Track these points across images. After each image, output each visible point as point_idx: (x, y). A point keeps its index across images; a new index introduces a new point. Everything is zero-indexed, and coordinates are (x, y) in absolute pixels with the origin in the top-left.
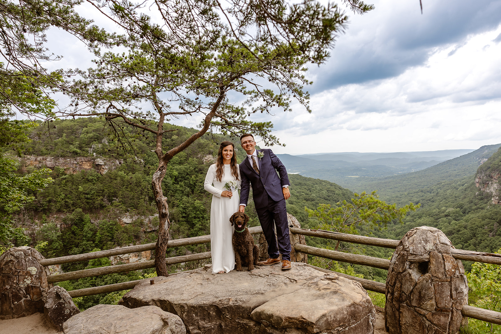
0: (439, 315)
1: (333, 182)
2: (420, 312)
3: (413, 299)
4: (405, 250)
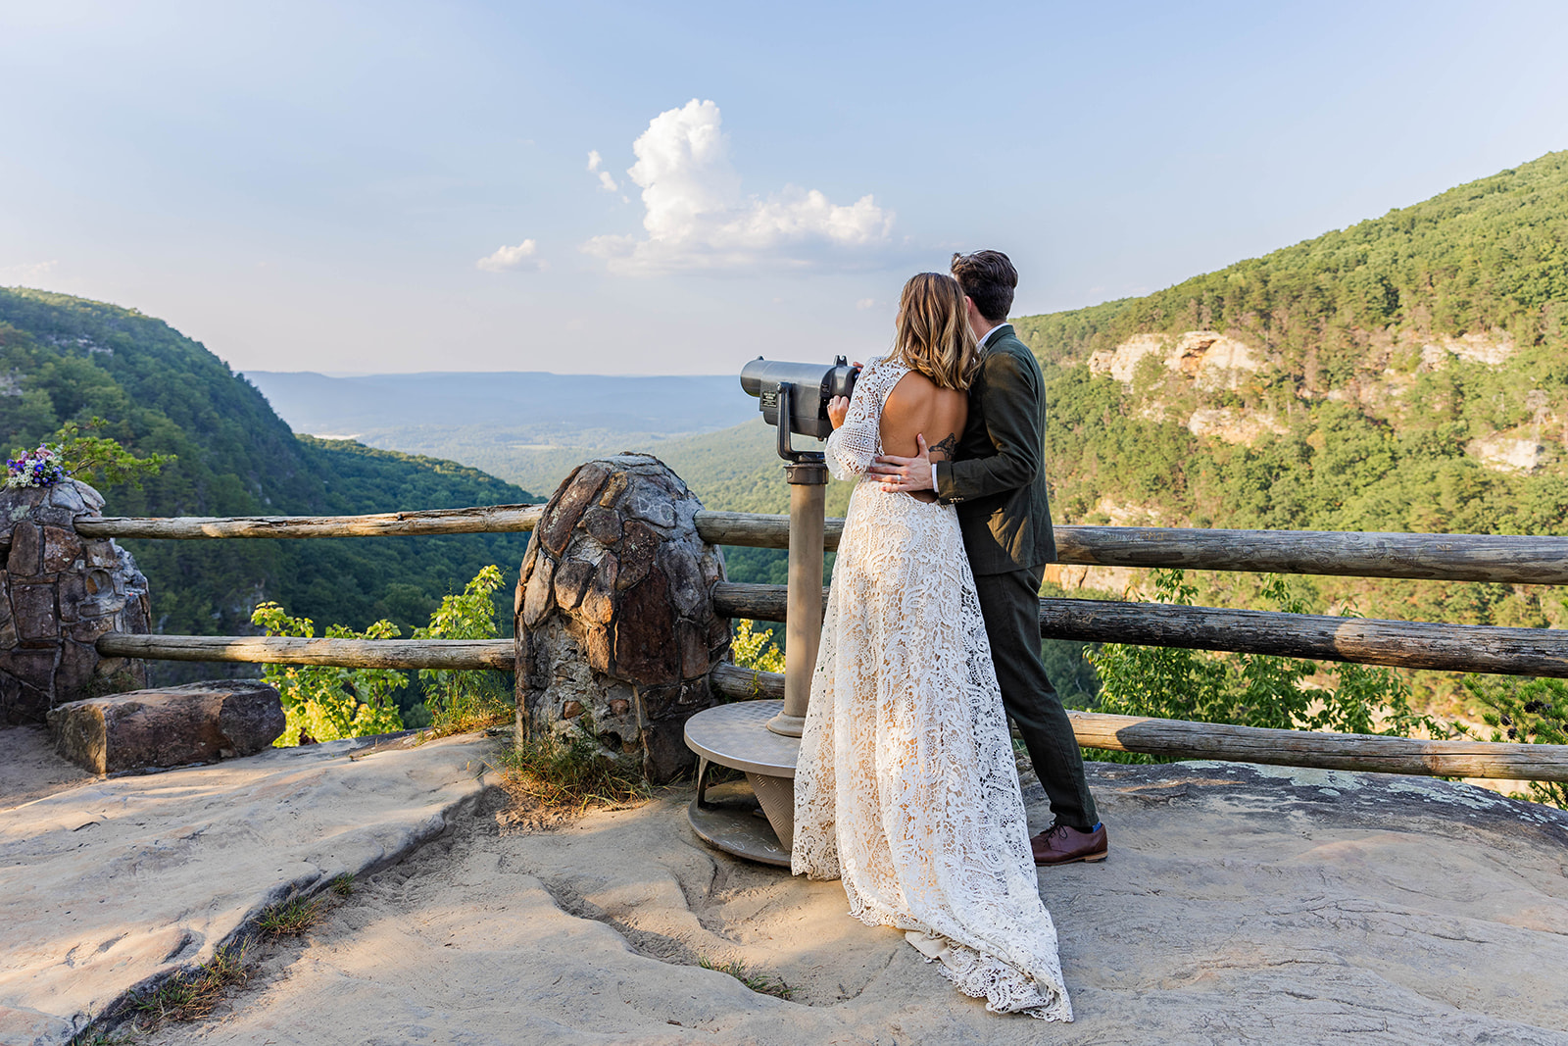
1: (473, 465)
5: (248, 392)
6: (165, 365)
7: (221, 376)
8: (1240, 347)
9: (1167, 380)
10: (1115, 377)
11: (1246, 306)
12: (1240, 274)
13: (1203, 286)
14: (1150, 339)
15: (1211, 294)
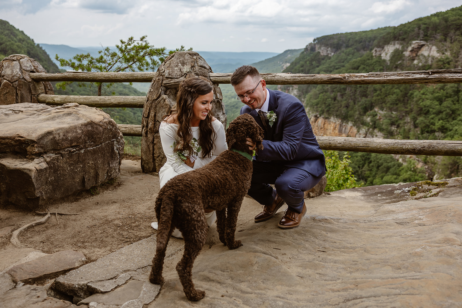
4: (161, 75)
5: (42, 52)
6: (10, 39)
7: (31, 45)
8: (434, 48)
9: (403, 60)
10: (383, 58)
11: (438, 31)
12: (436, 18)
13: (421, 22)
14: (398, 43)
15: (424, 26)
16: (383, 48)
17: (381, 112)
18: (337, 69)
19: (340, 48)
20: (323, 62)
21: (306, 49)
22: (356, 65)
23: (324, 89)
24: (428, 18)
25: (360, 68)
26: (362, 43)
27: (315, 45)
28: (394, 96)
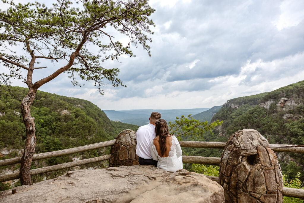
0: (269, 197)
2: (254, 196)
3: (248, 186)
4: (237, 147)
8: (293, 101)
9: (277, 108)
10: (265, 108)
11: (294, 93)
12: (291, 87)
13: (283, 89)
14: (272, 100)
15: (285, 91)
16: (265, 103)
17: (269, 135)
18: (241, 114)
19: (241, 104)
20: (233, 111)
21: (224, 106)
22: (251, 112)
23: (235, 125)
24: (286, 87)
25: (254, 113)
26: (252, 101)
27: (228, 103)
28: (275, 127)
